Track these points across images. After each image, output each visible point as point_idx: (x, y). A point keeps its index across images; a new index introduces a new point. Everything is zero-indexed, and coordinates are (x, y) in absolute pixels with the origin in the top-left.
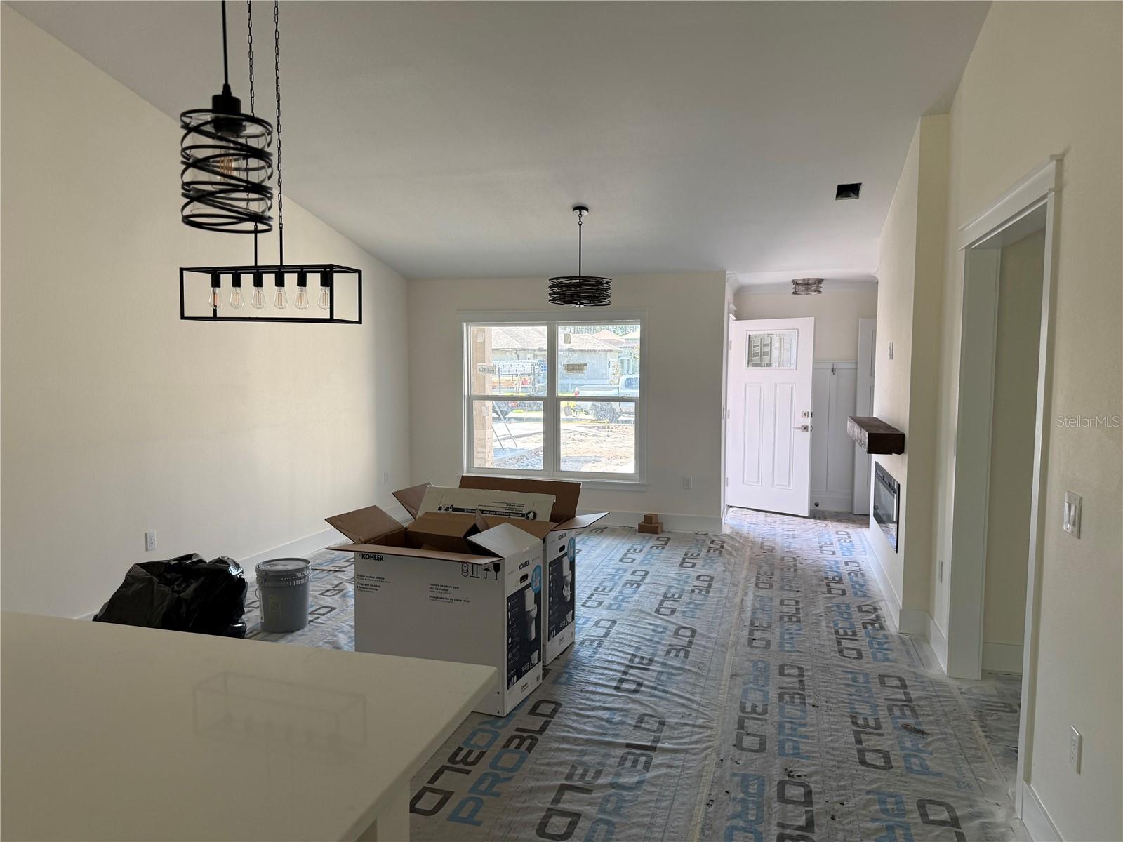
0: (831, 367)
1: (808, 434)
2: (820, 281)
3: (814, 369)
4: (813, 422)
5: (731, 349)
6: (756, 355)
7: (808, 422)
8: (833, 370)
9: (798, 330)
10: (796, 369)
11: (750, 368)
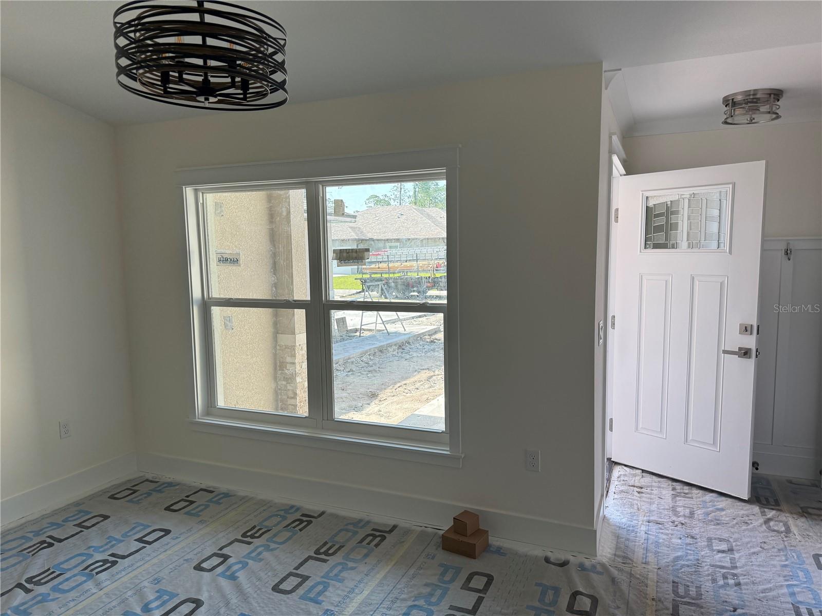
0: (783, 246)
1: (750, 365)
2: (776, 94)
3: (763, 250)
4: (759, 341)
5: (616, 221)
6: (659, 229)
7: (750, 342)
8: (787, 253)
9: (734, 185)
10: (730, 252)
11: (649, 251)
